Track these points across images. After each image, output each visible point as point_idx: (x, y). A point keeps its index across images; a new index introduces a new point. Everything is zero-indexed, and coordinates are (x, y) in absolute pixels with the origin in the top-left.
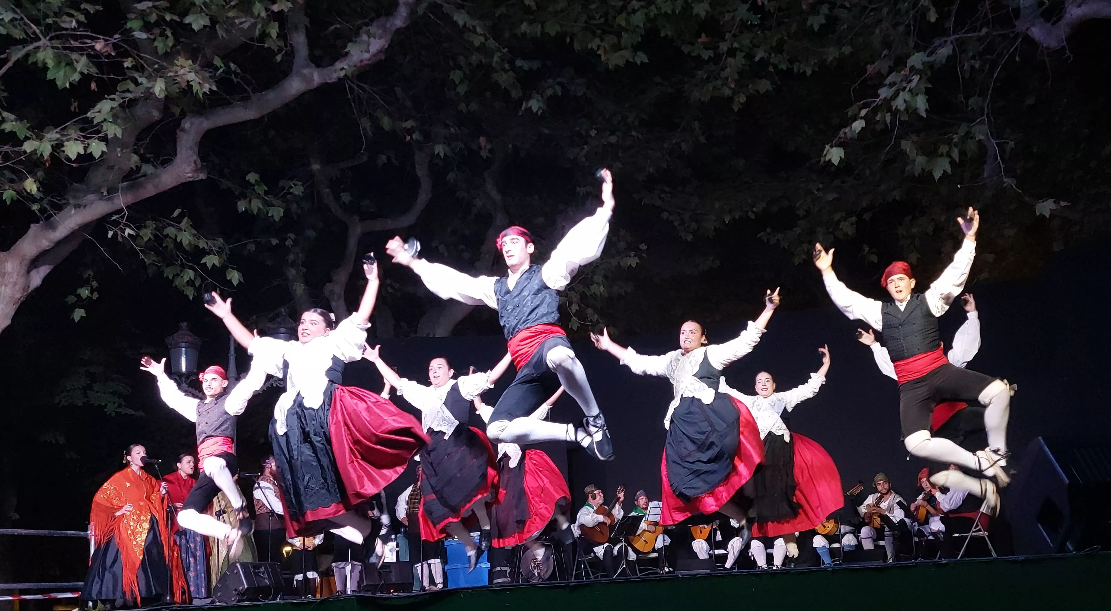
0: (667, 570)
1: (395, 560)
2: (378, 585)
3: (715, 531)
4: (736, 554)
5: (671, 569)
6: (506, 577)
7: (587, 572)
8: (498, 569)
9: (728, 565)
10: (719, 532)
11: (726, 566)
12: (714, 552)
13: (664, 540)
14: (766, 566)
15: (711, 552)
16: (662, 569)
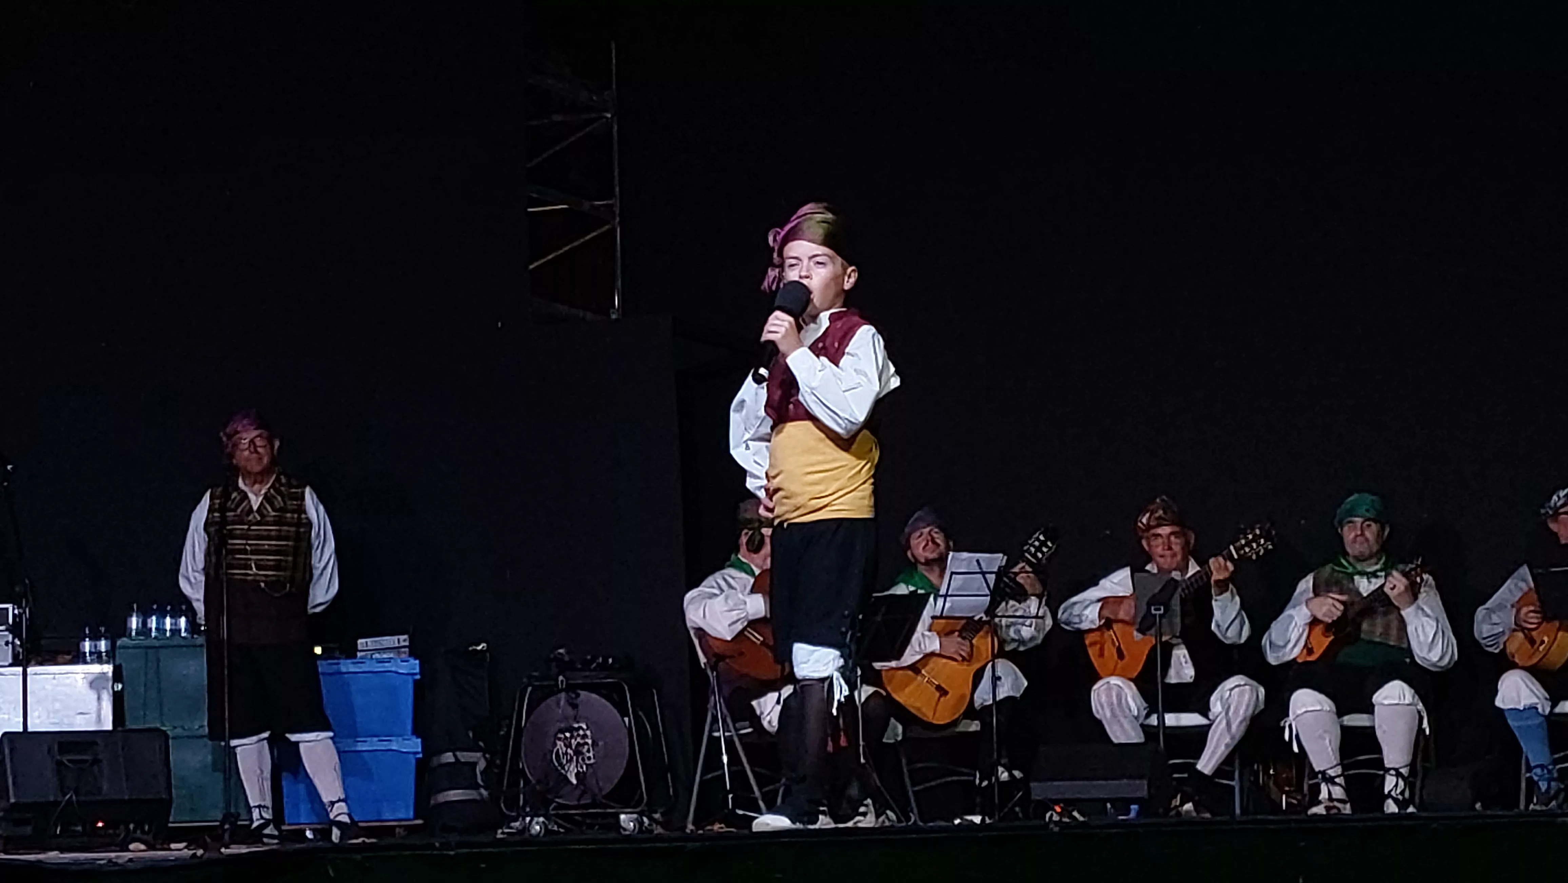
0: (1004, 776)
1: (108, 726)
2: (56, 803)
3: (1167, 650)
4: (1238, 728)
5: (1017, 774)
6: (476, 787)
7: (738, 775)
8: (449, 757)
9: (1206, 764)
10: (1181, 654)
11: (1199, 767)
12: (1161, 720)
13: (995, 679)
14: (1339, 770)
15: (1154, 720)
16: (990, 772)
